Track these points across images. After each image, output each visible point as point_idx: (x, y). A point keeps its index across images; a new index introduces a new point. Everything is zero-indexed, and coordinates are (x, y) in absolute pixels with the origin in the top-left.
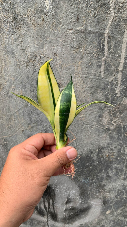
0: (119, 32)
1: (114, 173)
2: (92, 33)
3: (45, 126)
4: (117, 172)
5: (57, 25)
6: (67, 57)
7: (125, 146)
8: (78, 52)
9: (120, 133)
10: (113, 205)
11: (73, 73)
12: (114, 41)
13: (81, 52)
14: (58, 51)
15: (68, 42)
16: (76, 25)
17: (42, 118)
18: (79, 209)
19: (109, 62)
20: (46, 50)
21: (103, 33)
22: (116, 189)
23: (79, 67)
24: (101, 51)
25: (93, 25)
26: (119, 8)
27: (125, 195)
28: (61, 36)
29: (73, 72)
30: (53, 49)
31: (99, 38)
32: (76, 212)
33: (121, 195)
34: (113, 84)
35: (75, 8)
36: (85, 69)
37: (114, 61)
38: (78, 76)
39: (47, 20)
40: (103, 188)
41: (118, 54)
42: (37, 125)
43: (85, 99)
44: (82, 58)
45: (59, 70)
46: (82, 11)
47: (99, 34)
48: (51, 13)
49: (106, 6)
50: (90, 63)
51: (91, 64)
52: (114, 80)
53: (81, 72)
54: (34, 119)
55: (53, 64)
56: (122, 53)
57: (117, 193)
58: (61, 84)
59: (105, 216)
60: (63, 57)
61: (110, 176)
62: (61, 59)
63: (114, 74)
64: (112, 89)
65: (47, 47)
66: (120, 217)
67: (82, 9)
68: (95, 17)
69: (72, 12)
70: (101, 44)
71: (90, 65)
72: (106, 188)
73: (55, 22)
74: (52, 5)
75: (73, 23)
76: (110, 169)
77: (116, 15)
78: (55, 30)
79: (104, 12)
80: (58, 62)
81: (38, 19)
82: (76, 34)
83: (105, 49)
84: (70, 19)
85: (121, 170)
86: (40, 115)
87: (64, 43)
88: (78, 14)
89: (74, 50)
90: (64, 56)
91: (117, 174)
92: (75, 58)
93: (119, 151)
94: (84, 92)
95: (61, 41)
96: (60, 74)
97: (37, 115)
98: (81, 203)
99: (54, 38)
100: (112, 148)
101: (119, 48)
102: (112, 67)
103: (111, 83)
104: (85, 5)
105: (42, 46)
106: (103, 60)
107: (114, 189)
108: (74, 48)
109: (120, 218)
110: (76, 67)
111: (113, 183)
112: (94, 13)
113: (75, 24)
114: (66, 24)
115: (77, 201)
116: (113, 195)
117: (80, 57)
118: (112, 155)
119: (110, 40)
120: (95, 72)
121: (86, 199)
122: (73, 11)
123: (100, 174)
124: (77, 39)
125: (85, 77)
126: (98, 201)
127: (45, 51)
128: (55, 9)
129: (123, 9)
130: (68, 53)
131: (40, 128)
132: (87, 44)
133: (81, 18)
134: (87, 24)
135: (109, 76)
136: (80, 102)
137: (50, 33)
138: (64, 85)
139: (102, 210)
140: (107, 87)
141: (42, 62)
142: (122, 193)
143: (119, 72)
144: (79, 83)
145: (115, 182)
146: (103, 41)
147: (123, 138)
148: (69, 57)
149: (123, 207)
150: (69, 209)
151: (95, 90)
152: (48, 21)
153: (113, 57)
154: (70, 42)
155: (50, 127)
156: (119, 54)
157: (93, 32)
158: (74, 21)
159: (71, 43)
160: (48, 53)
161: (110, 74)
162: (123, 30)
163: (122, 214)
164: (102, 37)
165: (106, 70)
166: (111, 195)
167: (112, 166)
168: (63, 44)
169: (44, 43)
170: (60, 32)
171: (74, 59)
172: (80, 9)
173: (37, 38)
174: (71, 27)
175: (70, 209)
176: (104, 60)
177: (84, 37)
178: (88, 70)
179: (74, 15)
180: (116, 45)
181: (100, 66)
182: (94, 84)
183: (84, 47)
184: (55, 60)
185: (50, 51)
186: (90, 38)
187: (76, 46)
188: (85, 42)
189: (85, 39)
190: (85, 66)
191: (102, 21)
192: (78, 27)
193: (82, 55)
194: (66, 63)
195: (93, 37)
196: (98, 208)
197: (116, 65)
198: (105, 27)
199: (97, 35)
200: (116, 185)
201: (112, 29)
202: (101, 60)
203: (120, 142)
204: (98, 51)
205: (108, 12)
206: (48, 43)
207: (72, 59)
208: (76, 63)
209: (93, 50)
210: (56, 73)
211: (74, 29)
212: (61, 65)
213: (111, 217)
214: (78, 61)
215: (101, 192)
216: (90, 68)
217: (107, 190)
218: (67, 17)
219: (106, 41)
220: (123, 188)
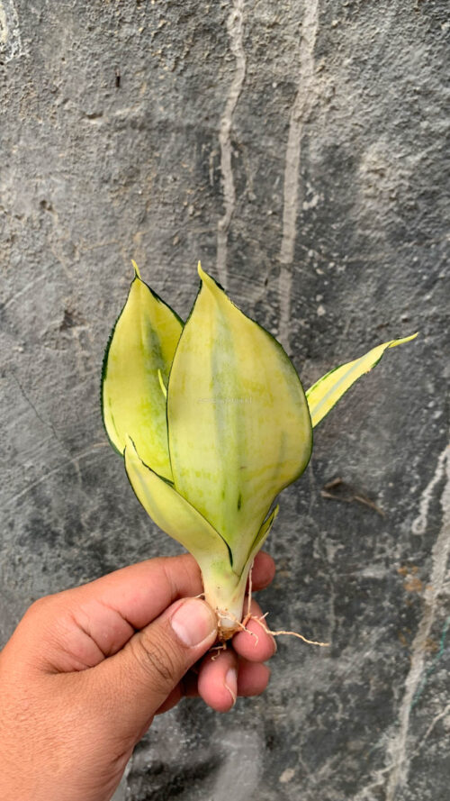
0: (270, 127)
2: (172, 131)
3: (29, 469)
5: (44, 100)
6: (89, 215)
7: (324, 534)
8: (127, 197)
9: (301, 490)
10: (301, 749)
11: (115, 271)
12: (256, 160)
13: (137, 197)
14: (53, 195)
15: (87, 161)
16: (111, 100)
17: (13, 440)
18: (181, 768)
19: (244, 235)
20: (9, 190)
21: (212, 130)
22: (308, 692)
23: (136, 254)
24: (211, 195)
25: (174, 100)
26: (261, 43)
27: (340, 712)
28: (60, 139)
29: (116, 271)
30: (36, 187)
31: (199, 149)
32: (172, 780)
33: (328, 711)
34: (265, 313)
35: (105, 39)
36: (159, 258)
37: (261, 232)
39: (6, 79)
41: (272, 205)
44: (143, 220)
45: (65, 262)
46: (129, 51)
47: (199, 135)
48: (18, 56)
49: (214, 37)
50: (174, 237)
51: (179, 241)
52: (265, 301)
53: (144, 271)
55: (38, 239)
56: (285, 204)
57: (312, 706)
58: (75, 314)
59: (278, 791)
60: (76, 215)
62: (69, 221)
63: (263, 277)
65: (11, 180)
66: (329, 790)
67: (131, 43)
69: (94, 55)
70: (209, 168)
71: (174, 247)
72: (271, 688)
73: (35, 89)
74: (20, 27)
75: (100, 91)
76: (278, 620)
77: (253, 68)
78: (37, 116)
79: (211, 57)
80: (56, 234)
82: (116, 131)
83: (223, 187)
84: (90, 78)
85: (319, 621)
86: (7, 428)
87: (74, 163)
88: (115, 60)
89: (113, 189)
90: (77, 210)
92: (118, 218)
93: (307, 551)
95: (63, 157)
96: (70, 275)
98: (187, 748)
100: (279, 541)
101: (273, 182)
102: (253, 251)
103: (256, 310)
104: (141, 29)
106: (220, 228)
107: (301, 691)
108: (112, 182)
109: (329, 795)
110: (127, 251)
111: (293, 669)
112: (173, 60)
113: (107, 96)
114: (78, 96)
115: (171, 739)
116: (297, 713)
117: (137, 214)
118: (283, 569)
119: (239, 154)
120: (195, 272)
121: (203, 730)
122: (97, 49)
124: (122, 151)
125: (162, 288)
126: (247, 737)
127: (4, 193)
128: (30, 40)
129: (275, 48)
130: (90, 202)
131: (9, 476)
132: (159, 168)
133: (130, 76)
134: (154, 99)
135: (246, 287)
137: (20, 129)
138: (86, 317)
139: (263, 769)
142: (331, 704)
143: (282, 269)
145: (300, 665)
146: (214, 157)
147: (317, 505)
148: (97, 216)
149: (336, 753)
150: (144, 770)
152: (8, 83)
153: (254, 216)
154: (97, 163)
155: (47, 473)
156: (274, 207)
157: (178, 128)
158: (106, 87)
159: (100, 165)
160: (19, 199)
161: (251, 278)
162: (284, 122)
164: (209, 145)
165: (235, 263)
166: (290, 711)
167: (284, 609)
168: (72, 167)
169: (1, 165)
170: (55, 126)
171: (114, 223)
172: (122, 44)
174: (93, 107)
175: (149, 772)
176: (223, 227)
177: (144, 145)
178: (169, 264)
179: (104, 63)
180: (263, 173)
181: (212, 251)
183: (150, 178)
184: (44, 227)
185: (23, 194)
186: (168, 146)
187: (120, 177)
188: (151, 160)
189: (148, 152)
190: (158, 249)
191: (205, 87)
192: (120, 109)
193: (144, 208)
194: (87, 235)
195: (180, 144)
196: (249, 761)
197: (269, 246)
198: (219, 110)
199: (193, 137)
200: (304, 675)
201: (243, 118)
202: (213, 229)
203: (305, 521)
204: (199, 195)
205: (223, 55)
206: (15, 163)
207: (107, 222)
208: (124, 238)
209: (183, 190)
210: (54, 271)
211: (107, 116)
212: (69, 246)
213: (300, 791)
214: (130, 229)
215: (255, 703)
216: (175, 256)
217: (277, 696)
218: (79, 70)
219: (227, 158)
220: (331, 685)
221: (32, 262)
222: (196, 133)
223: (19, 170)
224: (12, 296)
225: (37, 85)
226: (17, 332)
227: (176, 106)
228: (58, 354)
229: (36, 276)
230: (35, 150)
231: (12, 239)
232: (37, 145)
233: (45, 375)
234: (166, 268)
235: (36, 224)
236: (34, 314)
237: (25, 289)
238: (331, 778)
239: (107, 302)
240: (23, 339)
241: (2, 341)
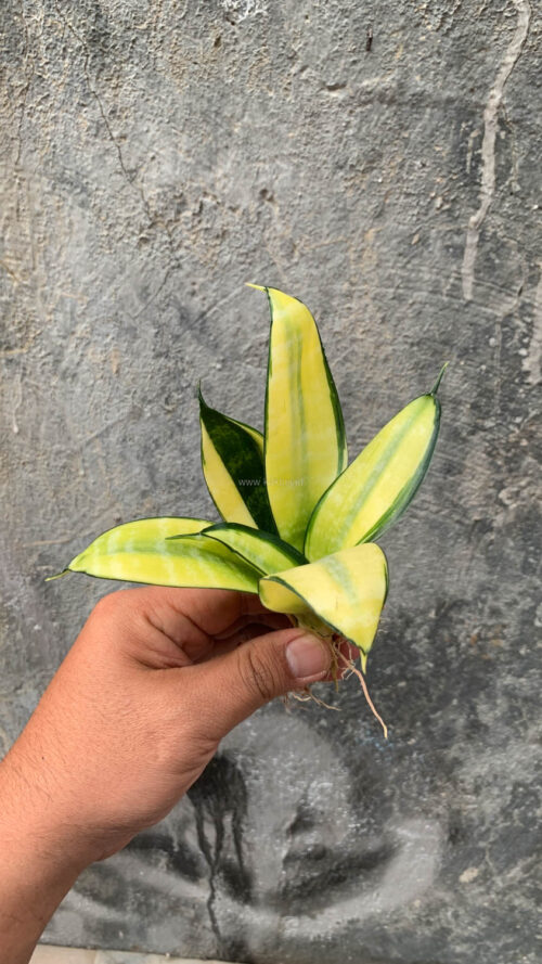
1: (498, 713)
2: (427, 106)
4: (512, 709)
5: (279, 68)
6: (316, 208)
8: (363, 187)
9: (532, 545)
10: (489, 846)
11: (338, 276)
12: (526, 142)
13: (376, 186)
14: (277, 182)
15: (321, 142)
16: (358, 67)
17: (199, 470)
18: (346, 855)
19: (500, 234)
20: (225, 176)
21: (478, 105)
22: (506, 781)
23: (365, 255)
24: (465, 185)
25: (434, 67)
28: (292, 115)
29: (340, 275)
30: (258, 173)
31: (458, 128)
32: (334, 868)
33: (528, 806)
34: (514, 330)
36: (392, 260)
37: (521, 231)
38: (360, 291)
39: (236, 42)
40: (451, 772)
41: (539, 198)
42: (178, 499)
43: (388, 392)
44: (379, 214)
45: (282, 263)
46: (386, 6)
47: (459, 111)
48: (254, 14)
50: (414, 234)
51: (420, 240)
52: (517, 314)
53: (372, 275)
54: (165, 472)
55: (253, 235)
57: (509, 797)
59: (456, 891)
60: (300, 208)
61: (484, 722)
62: (292, 214)
63: (517, 285)
64: (508, 350)
65: (229, 165)
66: (517, 897)
68: (446, 35)
69: (343, 11)
70: (466, 153)
71: (413, 246)
72: (463, 773)
75: (347, 56)
76: (482, 696)
77: (538, 26)
78: (268, 87)
79: (486, 12)
80: (275, 229)
81: (195, 37)
82: (360, 106)
83: (481, 175)
84: (336, 40)
85: (532, 700)
86: (194, 456)
87: (306, 145)
88: (369, 17)
89: (348, 176)
90: (302, 202)
91: (513, 717)
92: (350, 211)
93: (528, 617)
94: (386, 360)
95: (293, 137)
96: (285, 279)
97: (180, 458)
98: (356, 834)
99: (261, 122)
100: (496, 604)
102: (509, 254)
103: (504, 325)
105: (211, 159)
106: (471, 225)
107: (499, 779)
108: (348, 168)
109: (517, 902)
110: (355, 251)
111: (492, 755)
112: (440, 16)
113: (354, 62)
114: (318, 62)
115: (338, 822)
116: (490, 805)
117: (371, 207)
118: (495, 637)
119: (506, 135)
120: (434, 277)
121: (377, 815)
122: (349, 4)
123: (439, 714)
124: (364, 129)
125: (391, 296)
126: (427, 827)
127: (219, 179)
130: (319, 192)
131: (190, 511)
132: (406, 151)
133: (385, 37)
134: (410, 65)
135: (495, 297)
136: (367, 405)
137: (246, 103)
139: (441, 865)
140: (487, 343)
141: (207, 229)
142: (532, 798)
143: (541, 276)
144: (364, 324)
145: (501, 749)
146: (475, 138)
148: (326, 208)
149: (531, 855)
150: (304, 854)
151: (432, 356)
152: (238, 48)
153: (515, 212)
154: (333, 144)
156: (541, 200)
157: (435, 102)
158: (354, 51)
159: (336, 147)
160: (236, 187)
161: (503, 286)
163: (528, 884)
164: (470, 123)
165: (485, 267)
166: (482, 802)
167: (491, 683)
168: (302, 149)
169: (220, 146)
170: (288, 99)
173: (188, 123)
174: (336, 75)
175: (309, 856)
176: (476, 224)
177: (392, 122)
178: (404, 267)
179: (354, 21)
180: (533, 159)
181: (458, 252)
182: (432, 327)
183: (393, 164)
184: (262, 221)
185: (241, 181)
186: (420, 124)
187: (358, 161)
188: (396, 142)
189: (395, 131)
190: (393, 249)
191: (475, 50)
192: (368, 78)
193: (382, 199)
194: (311, 232)
195: (434, 122)
196: (426, 855)
197: (530, 247)
198: (489, 78)
199: (452, 113)
200: (505, 761)
201: (517, 89)
202: (463, 226)
203: (531, 582)
205: (502, 9)
206: (236, 144)
207: (336, 216)
208: (353, 235)
209: (430, 179)
210: (267, 275)
211: (351, 87)
212: (288, 244)
213: (482, 894)
214: (362, 225)
215: (443, 789)
216: (413, 257)
217: (469, 784)
218: (324, 31)
219: (490, 139)
220: (535, 776)
221: (243, 263)
222: (455, 109)
223: (240, 152)
224: (215, 303)
225: (272, 49)
226: (216, 346)
227: (435, 75)
228: (260, 374)
229: (246, 280)
230: (260, 128)
231: (224, 234)
232: (263, 122)
233: (243, 397)
234: (399, 272)
235: (253, 217)
236: (238, 325)
237: (232, 295)
238: (521, 882)
239: (325, 312)
240: (223, 354)
241: (199, 356)
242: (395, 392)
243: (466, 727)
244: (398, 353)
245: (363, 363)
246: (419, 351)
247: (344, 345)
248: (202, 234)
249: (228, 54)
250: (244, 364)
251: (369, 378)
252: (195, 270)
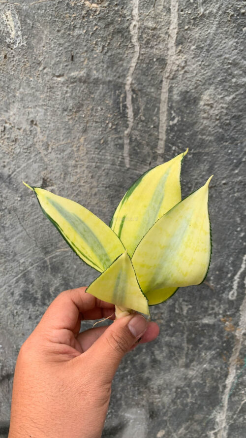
0: (152, 81)
1: (164, 354)
2: (101, 84)
3: (22, 263)
4: (170, 352)
5: (33, 68)
6: (57, 128)
7: (181, 299)
8: (76, 119)
10: (168, 419)
12: (145, 99)
13: (82, 119)
14: (37, 117)
15: (56, 99)
16: (69, 67)
17: (14, 247)
19: (138, 138)
20: (14, 114)
21: (122, 83)
22: (172, 387)
23: (81, 148)
24: (121, 118)
25: (101, 67)
26: (148, 38)
27: (190, 398)
28: (42, 88)
29: (71, 158)
30: (29, 113)
31: (115, 93)
33: (184, 398)
36: (93, 150)
37: (147, 137)
38: (81, 164)
39: (14, 57)
40: (147, 383)
41: (153, 122)
42: (5, 262)
43: (98, 208)
44: (85, 131)
45: (43, 152)
46: (78, 42)
47: (115, 86)
48: (20, 45)
49: (123, 35)
50: (101, 139)
51: (104, 142)
53: (85, 157)
55: (29, 140)
56: (160, 122)
57: (174, 394)
58: (48, 180)
60: (49, 128)
61: (159, 359)
62: (46, 131)
63: (148, 160)
65: (15, 110)
67: (79, 38)
68: (105, 54)
69: (60, 44)
70: (120, 103)
71: (101, 145)
72: (152, 384)
73: (29, 62)
74: (21, 30)
75: (63, 63)
77: (143, 51)
78: (30, 76)
79: (122, 45)
80: (39, 138)
82: (71, 84)
83: (127, 113)
84: (57, 56)
85: (179, 347)
86: (11, 241)
87: (49, 101)
88: (71, 47)
89: (69, 114)
90: (50, 126)
91: (171, 356)
92: (71, 129)
93: (172, 309)
94: (95, 194)
95: (43, 97)
96: (46, 159)
97: (4, 242)
99: (28, 91)
101: (154, 111)
102: (143, 147)
104: (85, 31)
105: (7, 107)
106: (126, 135)
107: (169, 386)
108: (68, 110)
110: (76, 147)
111: (164, 375)
112: (101, 47)
113: (67, 66)
114: (51, 65)
116: (166, 399)
117: (81, 128)
118: (159, 319)
119: (136, 96)
120: (112, 158)
121: (115, 408)
122: (62, 41)
123: (137, 356)
124: (74, 94)
125: (94, 166)
126: (139, 411)
127: (12, 116)
128: (26, 37)
129: (155, 40)
130: (57, 121)
131: (12, 267)
132: (94, 103)
133: (79, 55)
134: (91, 67)
135: (139, 166)
137: (21, 83)
138: (54, 182)
139: (147, 430)
141: (8, 138)
142: (185, 394)
143: (159, 157)
144: (84, 179)
145: (168, 372)
146: (123, 98)
148: (61, 128)
149: (188, 422)
151: (115, 192)
152: (15, 59)
153: (144, 129)
154: (61, 100)
155: (32, 265)
156: (155, 123)
157: (104, 82)
158: (66, 61)
159: (62, 101)
160: (20, 119)
161: (142, 161)
162: (160, 79)
163: (188, 436)
164: (120, 91)
165: (133, 153)
166: (163, 397)
167: (159, 340)
168: (47, 102)
169: (10, 101)
170: (39, 81)
171: (70, 132)
172: (75, 39)
174: (59, 71)
176: (127, 134)
177: (86, 91)
178: (98, 154)
179: (65, 48)
180: (148, 106)
181: (121, 147)
182: (114, 180)
183: (88, 109)
184: (32, 134)
185: (21, 117)
186: (98, 92)
187: (73, 108)
188: (89, 99)
189: (88, 95)
190: (92, 146)
191: (118, 61)
192: (73, 72)
193: (85, 124)
194: (55, 139)
195: (104, 91)
196: (140, 426)
197: (152, 144)
198: (125, 73)
199: (112, 87)
200: (170, 377)
201: (138, 77)
202: (122, 135)
204: (114, 117)
205: (127, 44)
206: (18, 100)
207: (66, 131)
208: (75, 140)
209: (106, 115)
210: (38, 158)
211: (66, 76)
212: (45, 144)
214: (78, 135)
215: (143, 393)
216: (102, 149)
217: (156, 389)
218: (52, 52)
219: (129, 98)
220: (185, 383)
221: (26, 153)
222: (113, 85)
223: (20, 104)
224: (15, 170)
225: (30, 60)
226: (17, 190)
227: (103, 71)
229: (28, 160)
230: (28, 94)
231: (16, 140)
232: (29, 91)
233: (32, 213)
234: (97, 156)
235: (28, 132)
236: (26, 180)
237: (22, 167)
238: (185, 435)
239: (65, 174)
240: (20, 193)
241: (9, 194)
242: (101, 208)
243: (151, 362)
244: (101, 191)
245: (86, 196)
246: (110, 190)
247: (76, 188)
248: (6, 140)
249: (10, 62)
250: (31, 198)
251: (89, 203)
252: (4, 156)
